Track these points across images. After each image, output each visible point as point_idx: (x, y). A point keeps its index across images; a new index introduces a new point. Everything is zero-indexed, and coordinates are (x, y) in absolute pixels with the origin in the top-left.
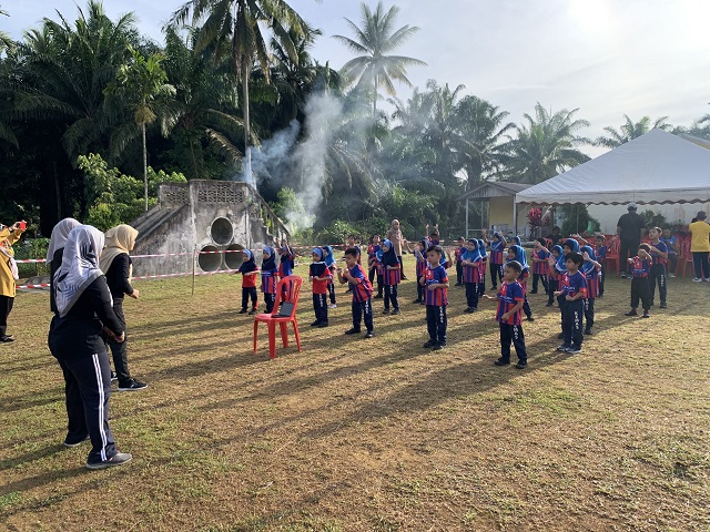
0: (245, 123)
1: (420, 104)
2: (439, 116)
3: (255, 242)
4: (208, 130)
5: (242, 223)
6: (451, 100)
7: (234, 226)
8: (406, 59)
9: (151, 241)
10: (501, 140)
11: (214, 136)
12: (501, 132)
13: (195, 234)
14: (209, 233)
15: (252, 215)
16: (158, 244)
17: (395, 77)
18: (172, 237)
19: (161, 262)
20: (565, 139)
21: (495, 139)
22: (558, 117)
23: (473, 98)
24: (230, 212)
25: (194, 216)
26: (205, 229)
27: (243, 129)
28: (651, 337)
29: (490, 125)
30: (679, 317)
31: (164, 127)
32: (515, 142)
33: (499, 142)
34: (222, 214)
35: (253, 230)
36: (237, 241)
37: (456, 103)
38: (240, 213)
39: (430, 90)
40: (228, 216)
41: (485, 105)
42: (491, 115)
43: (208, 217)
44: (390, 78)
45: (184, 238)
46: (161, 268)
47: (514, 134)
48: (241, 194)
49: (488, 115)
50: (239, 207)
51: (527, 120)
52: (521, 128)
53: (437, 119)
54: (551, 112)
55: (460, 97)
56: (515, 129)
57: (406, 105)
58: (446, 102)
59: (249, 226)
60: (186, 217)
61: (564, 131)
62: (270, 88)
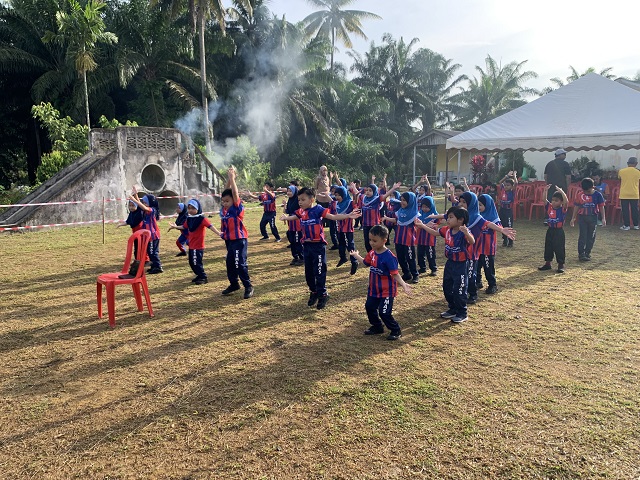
0: (202, 74)
1: (377, 56)
2: (394, 68)
3: (189, 188)
4: (168, 81)
5: (175, 170)
6: (406, 52)
7: (166, 172)
8: (361, 13)
9: (76, 188)
10: (454, 92)
11: (173, 86)
12: (454, 84)
13: (124, 180)
14: (139, 179)
15: (185, 162)
16: (84, 191)
17: (351, 31)
18: (99, 184)
19: (89, 209)
20: (514, 90)
21: (448, 90)
22: (507, 69)
23: (426, 50)
24: (162, 159)
25: (123, 163)
26: (134, 175)
27: (199, 80)
28: (558, 299)
29: (443, 77)
30: (596, 273)
31: (122, 78)
32: (466, 93)
33: (452, 93)
34: (153, 161)
35: (187, 176)
36: (169, 188)
37: (410, 55)
38: (173, 159)
39: (386, 44)
40: (159, 162)
41: (439, 58)
42: (445, 67)
43: (137, 163)
44: (347, 31)
45: (112, 185)
46: (87, 215)
47: (465, 86)
48: (174, 140)
49: (441, 67)
50: (171, 154)
51: (478, 72)
52: (473, 79)
53: (393, 71)
54: (500, 65)
55: (415, 49)
56: (467, 81)
57: (364, 58)
58: (401, 55)
59: (182, 173)
60: (114, 163)
61: (513, 82)
62: (227, 41)
